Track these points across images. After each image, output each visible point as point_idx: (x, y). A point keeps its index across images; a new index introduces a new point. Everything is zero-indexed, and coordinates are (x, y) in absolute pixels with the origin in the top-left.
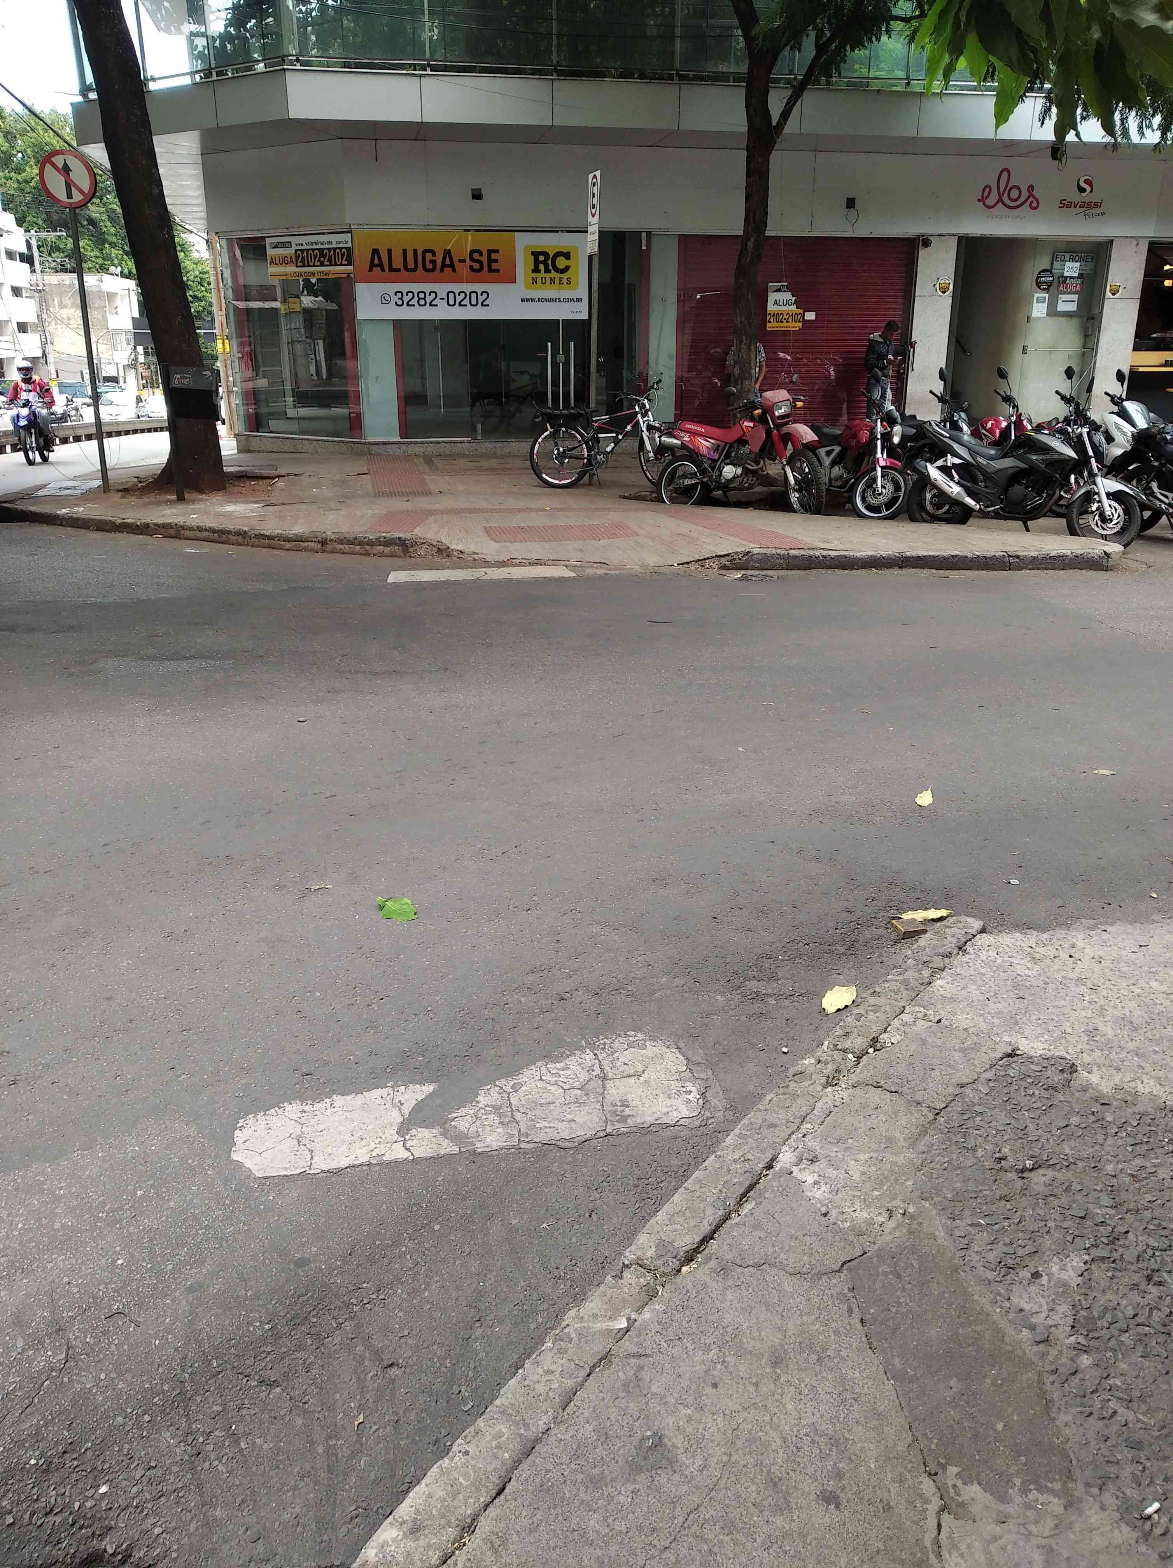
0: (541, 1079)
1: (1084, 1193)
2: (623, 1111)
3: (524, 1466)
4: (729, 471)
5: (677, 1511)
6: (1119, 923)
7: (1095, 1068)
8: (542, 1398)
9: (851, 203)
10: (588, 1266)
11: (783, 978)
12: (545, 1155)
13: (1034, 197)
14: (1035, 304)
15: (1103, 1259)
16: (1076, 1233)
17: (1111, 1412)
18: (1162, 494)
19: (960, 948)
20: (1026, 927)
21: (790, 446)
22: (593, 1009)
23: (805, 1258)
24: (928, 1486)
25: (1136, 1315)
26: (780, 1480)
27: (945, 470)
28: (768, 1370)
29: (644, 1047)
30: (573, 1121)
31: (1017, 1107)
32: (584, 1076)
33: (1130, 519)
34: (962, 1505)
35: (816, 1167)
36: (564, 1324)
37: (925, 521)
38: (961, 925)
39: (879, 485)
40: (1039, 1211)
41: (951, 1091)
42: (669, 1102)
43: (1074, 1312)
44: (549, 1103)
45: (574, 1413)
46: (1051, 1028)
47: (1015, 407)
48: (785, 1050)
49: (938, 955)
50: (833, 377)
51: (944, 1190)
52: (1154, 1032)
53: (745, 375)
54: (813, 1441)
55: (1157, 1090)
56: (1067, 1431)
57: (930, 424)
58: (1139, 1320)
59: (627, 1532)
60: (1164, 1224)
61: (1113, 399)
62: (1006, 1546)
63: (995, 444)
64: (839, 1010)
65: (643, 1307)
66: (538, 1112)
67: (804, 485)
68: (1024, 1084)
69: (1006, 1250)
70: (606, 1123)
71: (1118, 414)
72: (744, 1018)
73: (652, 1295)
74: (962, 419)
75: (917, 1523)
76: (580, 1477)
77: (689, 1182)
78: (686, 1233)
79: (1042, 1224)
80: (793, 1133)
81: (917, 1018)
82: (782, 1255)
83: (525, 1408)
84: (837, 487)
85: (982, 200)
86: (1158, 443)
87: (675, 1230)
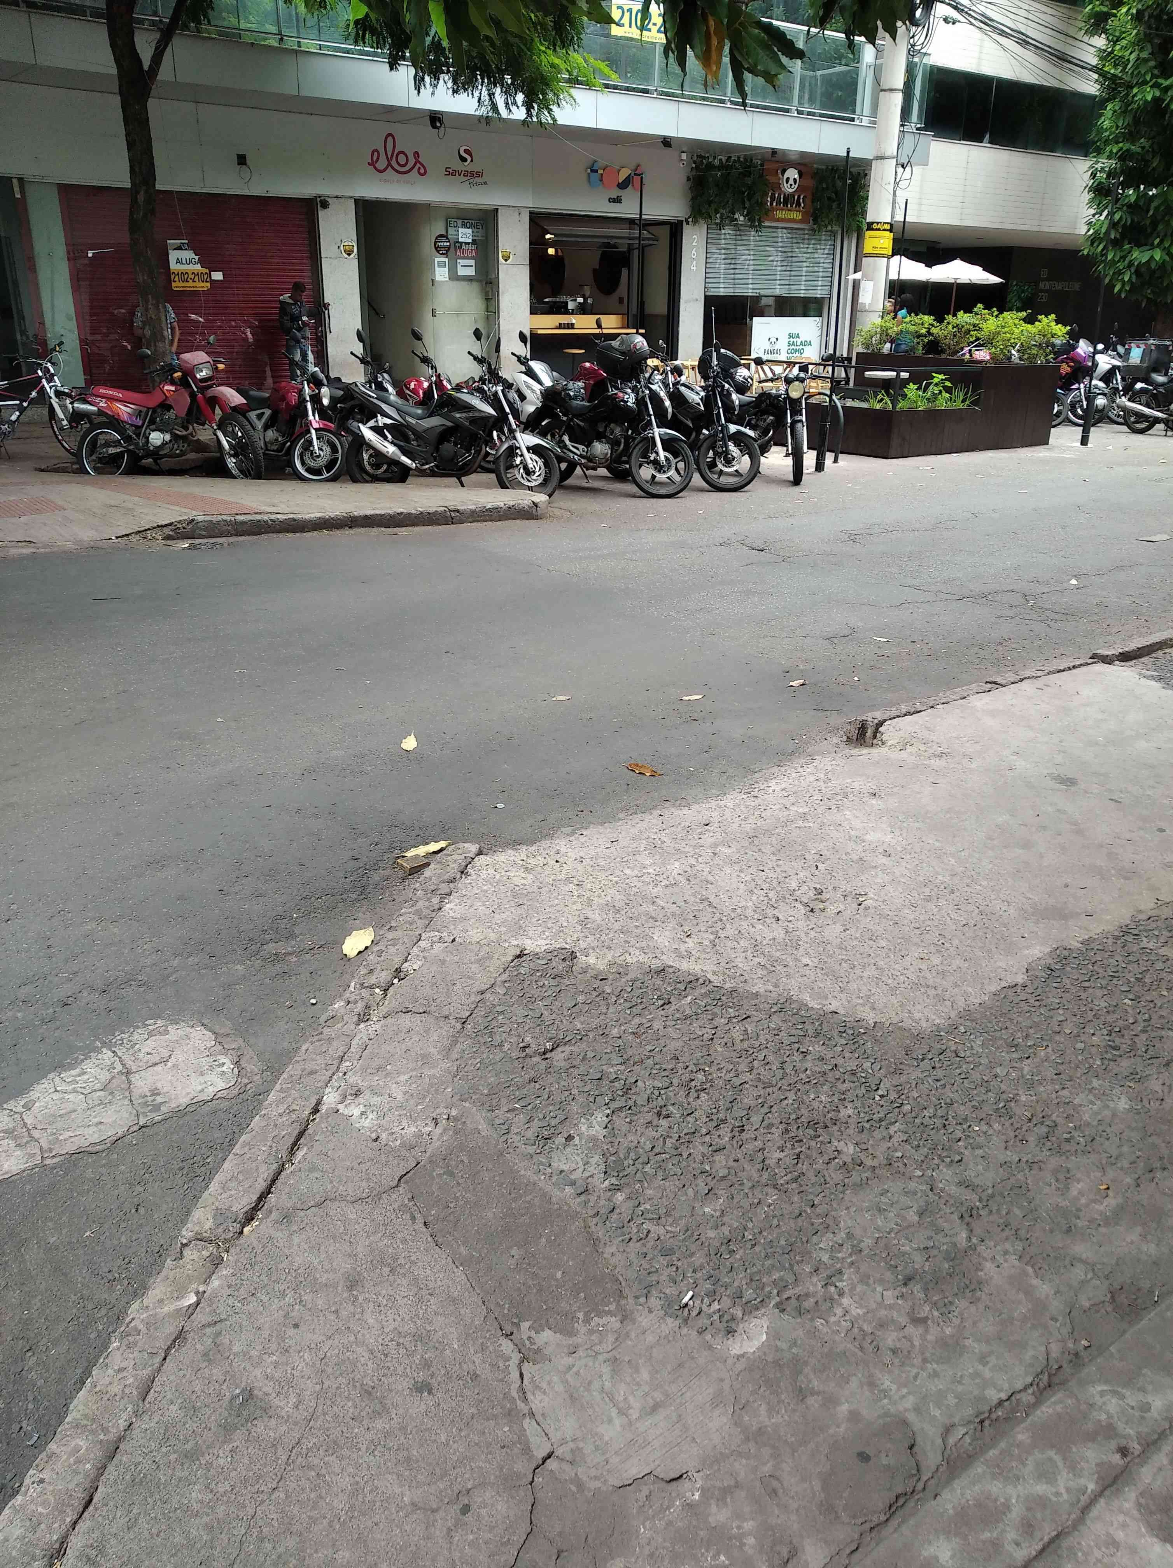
0: (56, 1091)
1: (598, 1057)
2: (154, 1100)
3: (111, 1468)
4: (156, 438)
5: (280, 1451)
6: (592, 825)
7: (591, 951)
8: (117, 1398)
9: (242, 160)
10: (144, 1259)
11: (301, 934)
12: (74, 1165)
13: (420, 163)
14: (437, 268)
15: (620, 1109)
16: (597, 1093)
17: (645, 1232)
18: (573, 446)
19: (462, 872)
20: (515, 844)
21: (218, 411)
22: (102, 1008)
23: (364, 1184)
24: (507, 1346)
25: (653, 1147)
26: (373, 1388)
27: (377, 430)
28: (345, 1295)
29: (167, 1032)
30: (101, 1123)
31: (532, 1000)
32: (104, 1076)
33: (550, 471)
34: (538, 1351)
35: (360, 1099)
36: (128, 1320)
37: (367, 482)
38: (460, 852)
39: (316, 448)
40: (563, 1083)
41: (473, 999)
42: (202, 1079)
43: (604, 1160)
44: (71, 1112)
45: (155, 1399)
46: (550, 925)
47: (433, 367)
48: (313, 1001)
49: (444, 882)
50: (251, 340)
51: (481, 1088)
52: (633, 910)
53: (158, 336)
54: (398, 1344)
55: (643, 958)
56: (613, 1261)
57: (356, 385)
58: (656, 1150)
59: (232, 1490)
60: (664, 1066)
61: (519, 358)
62: (579, 1371)
63: (420, 403)
64: (360, 952)
65: (210, 1277)
66: (60, 1124)
67: (239, 449)
68: (534, 978)
69: (541, 1124)
70: (138, 1116)
71: (526, 373)
72: (267, 981)
73: (217, 1262)
74: (385, 379)
75: (502, 1380)
76: (173, 1457)
77: (237, 1147)
78: (243, 1196)
79: (567, 1093)
80: (333, 1074)
81: (433, 943)
82: (341, 1187)
83: (101, 1413)
84: (273, 451)
85: (372, 164)
86: (564, 399)
87: (231, 1196)
